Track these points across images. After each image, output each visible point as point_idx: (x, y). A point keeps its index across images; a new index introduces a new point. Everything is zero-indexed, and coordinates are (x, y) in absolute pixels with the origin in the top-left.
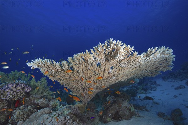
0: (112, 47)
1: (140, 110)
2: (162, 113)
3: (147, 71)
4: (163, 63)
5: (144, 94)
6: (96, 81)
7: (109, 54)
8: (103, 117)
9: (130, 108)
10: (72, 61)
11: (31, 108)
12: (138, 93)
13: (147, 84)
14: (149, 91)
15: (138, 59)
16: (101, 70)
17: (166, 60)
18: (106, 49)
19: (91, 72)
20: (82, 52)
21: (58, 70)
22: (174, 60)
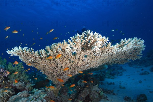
0: (89, 38)
1: (108, 93)
2: (128, 98)
3: (117, 59)
4: (133, 52)
5: (111, 78)
6: (71, 67)
7: (86, 44)
8: (75, 100)
9: (99, 92)
10: (49, 50)
11: (10, 91)
12: (105, 77)
13: (114, 69)
14: (116, 76)
15: (111, 49)
16: (76, 58)
17: (136, 49)
18: (83, 40)
19: (67, 60)
20: (60, 42)
21: (36, 58)
22: (144, 50)
